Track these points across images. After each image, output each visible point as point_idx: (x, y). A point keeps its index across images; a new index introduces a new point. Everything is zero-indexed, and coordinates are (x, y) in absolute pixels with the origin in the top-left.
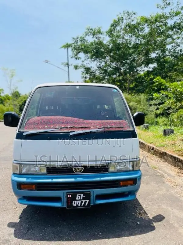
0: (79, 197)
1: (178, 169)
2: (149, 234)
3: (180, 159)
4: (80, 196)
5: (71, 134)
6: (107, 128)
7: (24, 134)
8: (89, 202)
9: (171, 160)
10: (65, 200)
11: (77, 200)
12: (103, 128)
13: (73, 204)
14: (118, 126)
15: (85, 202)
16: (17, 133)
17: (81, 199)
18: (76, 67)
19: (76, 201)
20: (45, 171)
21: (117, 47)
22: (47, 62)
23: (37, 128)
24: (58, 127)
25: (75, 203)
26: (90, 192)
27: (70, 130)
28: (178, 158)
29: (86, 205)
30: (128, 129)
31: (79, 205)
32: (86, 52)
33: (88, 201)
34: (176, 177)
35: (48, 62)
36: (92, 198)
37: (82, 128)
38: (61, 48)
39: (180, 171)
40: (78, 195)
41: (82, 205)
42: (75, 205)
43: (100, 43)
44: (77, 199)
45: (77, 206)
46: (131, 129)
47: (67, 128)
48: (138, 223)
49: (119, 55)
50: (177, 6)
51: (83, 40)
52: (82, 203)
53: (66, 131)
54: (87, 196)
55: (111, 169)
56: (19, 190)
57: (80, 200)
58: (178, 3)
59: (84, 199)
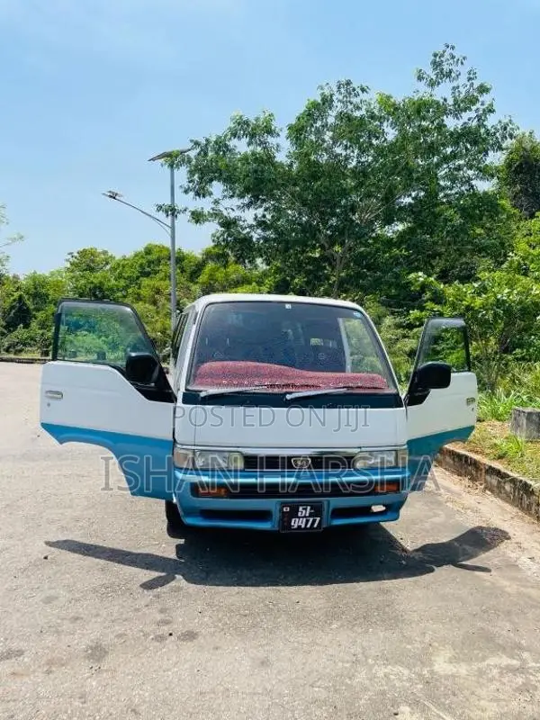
0: (304, 512)
1: (466, 481)
2: (424, 577)
3: (471, 458)
4: (306, 509)
5: (288, 397)
6: (352, 388)
7: (203, 394)
8: (320, 521)
9: (452, 462)
10: (276, 516)
11: (299, 518)
12: (344, 387)
13: (292, 524)
14: (368, 385)
15: (314, 522)
16: (184, 393)
17: (307, 515)
18: (197, 217)
19: (297, 520)
20: (240, 464)
21: (313, 172)
22: (113, 196)
23: (220, 385)
24: (256, 383)
25: (295, 523)
26: (320, 502)
27: (285, 390)
28: (467, 457)
29: (315, 526)
30: (387, 391)
31: (303, 526)
32: (229, 180)
33: (318, 519)
34: (464, 495)
35: (117, 197)
36: (325, 513)
37: (307, 386)
38: (153, 159)
39: (471, 485)
40: (301, 509)
41: (308, 526)
42: (296, 526)
43: (268, 160)
44: (299, 514)
45: (299, 527)
46: (394, 391)
47: (278, 386)
48: (404, 562)
49: (317, 194)
50: (469, 84)
51: (221, 146)
52: (307, 521)
53: (276, 390)
54: (317, 511)
55: (359, 465)
56: (195, 498)
57: (305, 517)
58: (471, 76)
59: (311, 515)
